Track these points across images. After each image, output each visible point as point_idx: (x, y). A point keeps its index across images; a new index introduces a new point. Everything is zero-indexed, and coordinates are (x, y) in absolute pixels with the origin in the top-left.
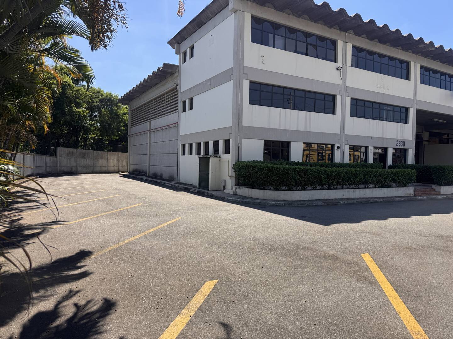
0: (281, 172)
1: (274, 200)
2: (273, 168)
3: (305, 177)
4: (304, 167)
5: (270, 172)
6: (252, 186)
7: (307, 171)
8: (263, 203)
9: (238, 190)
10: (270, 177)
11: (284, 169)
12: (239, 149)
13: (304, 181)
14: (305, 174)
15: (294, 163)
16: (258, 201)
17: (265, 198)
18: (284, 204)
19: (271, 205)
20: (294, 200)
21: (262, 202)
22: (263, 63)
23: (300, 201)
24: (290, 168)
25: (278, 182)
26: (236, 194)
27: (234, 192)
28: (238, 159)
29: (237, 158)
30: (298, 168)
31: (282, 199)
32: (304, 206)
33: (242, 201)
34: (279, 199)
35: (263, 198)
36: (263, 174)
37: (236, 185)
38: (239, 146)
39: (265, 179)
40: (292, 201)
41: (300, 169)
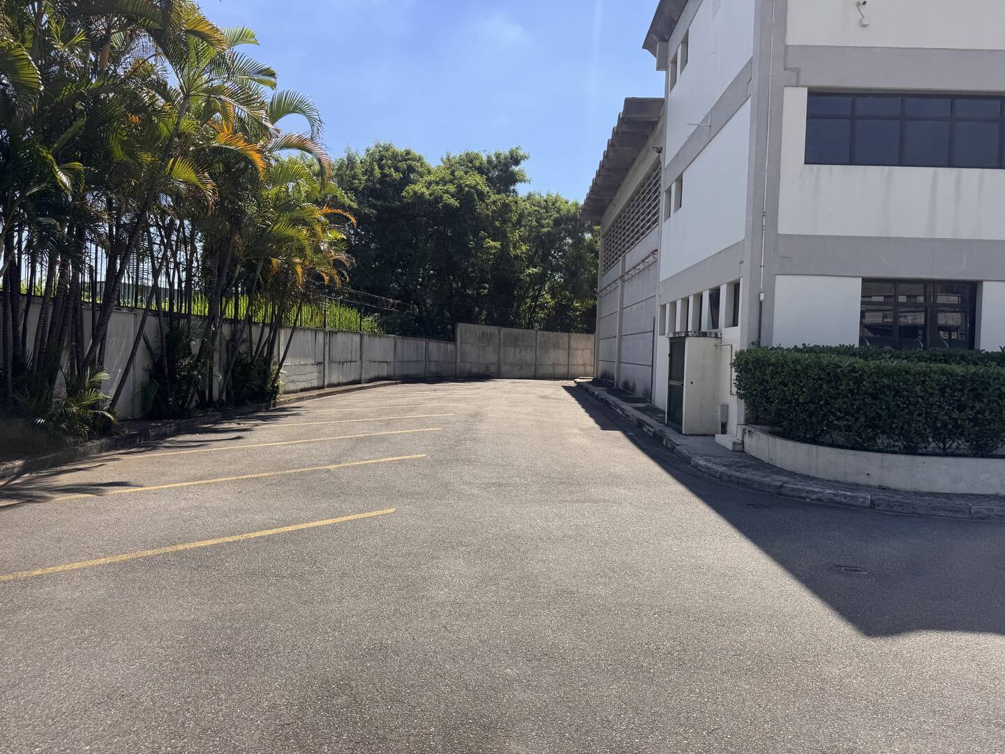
0: (864, 383)
1: (842, 483)
2: (839, 370)
3: (978, 405)
4: (973, 369)
5: (829, 382)
6: (785, 429)
7: (986, 386)
8: (793, 490)
9: (747, 439)
10: (827, 403)
11: (880, 372)
12: (762, 310)
13: (974, 420)
14: (978, 397)
17: (812, 474)
18: (868, 503)
19: (819, 500)
20: (926, 490)
21: (791, 485)
22: (864, 26)
23: (948, 496)
24: (907, 372)
25: (857, 419)
26: (743, 451)
27: (734, 444)
28: (759, 342)
29: (754, 339)
30: (943, 372)
31: (875, 482)
32: (959, 515)
34: (863, 480)
35: (805, 472)
36: (804, 389)
37: (747, 422)
38: (762, 298)
39: (812, 407)
40: (916, 493)
41: (951, 374)
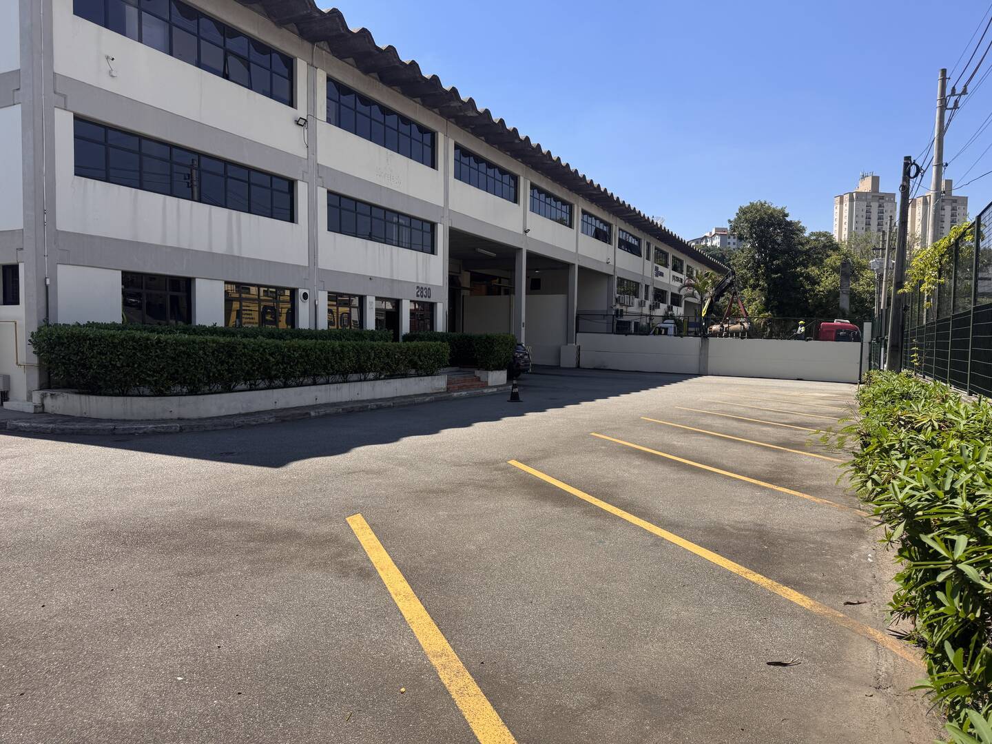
0: (168, 350)
1: (153, 420)
2: (149, 342)
3: (231, 361)
4: (228, 339)
5: (140, 351)
6: (92, 388)
7: (234, 349)
8: (124, 429)
9: (49, 402)
10: (140, 365)
11: (178, 343)
12: (47, 293)
13: (229, 371)
14: (230, 356)
15: (204, 330)
16: (110, 426)
17: (127, 418)
18: (178, 429)
19: (145, 433)
20: (205, 416)
21: (121, 427)
22: (112, 76)
23: (218, 418)
24: (194, 342)
25: (162, 375)
26: (43, 412)
27: (35, 406)
28: (48, 320)
29: (43, 316)
30: (213, 341)
31: (175, 416)
32: (229, 427)
33: (63, 430)
34: (167, 416)
35: (123, 418)
36: (120, 357)
37: (41, 388)
38: (48, 282)
39: (127, 369)
40: (201, 419)
41: (218, 343)
